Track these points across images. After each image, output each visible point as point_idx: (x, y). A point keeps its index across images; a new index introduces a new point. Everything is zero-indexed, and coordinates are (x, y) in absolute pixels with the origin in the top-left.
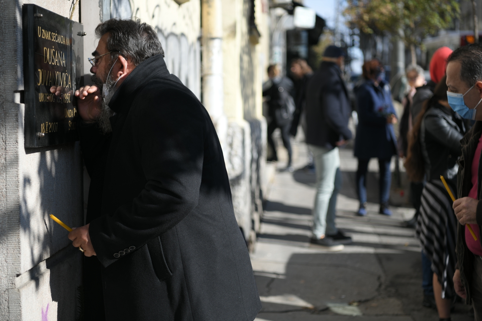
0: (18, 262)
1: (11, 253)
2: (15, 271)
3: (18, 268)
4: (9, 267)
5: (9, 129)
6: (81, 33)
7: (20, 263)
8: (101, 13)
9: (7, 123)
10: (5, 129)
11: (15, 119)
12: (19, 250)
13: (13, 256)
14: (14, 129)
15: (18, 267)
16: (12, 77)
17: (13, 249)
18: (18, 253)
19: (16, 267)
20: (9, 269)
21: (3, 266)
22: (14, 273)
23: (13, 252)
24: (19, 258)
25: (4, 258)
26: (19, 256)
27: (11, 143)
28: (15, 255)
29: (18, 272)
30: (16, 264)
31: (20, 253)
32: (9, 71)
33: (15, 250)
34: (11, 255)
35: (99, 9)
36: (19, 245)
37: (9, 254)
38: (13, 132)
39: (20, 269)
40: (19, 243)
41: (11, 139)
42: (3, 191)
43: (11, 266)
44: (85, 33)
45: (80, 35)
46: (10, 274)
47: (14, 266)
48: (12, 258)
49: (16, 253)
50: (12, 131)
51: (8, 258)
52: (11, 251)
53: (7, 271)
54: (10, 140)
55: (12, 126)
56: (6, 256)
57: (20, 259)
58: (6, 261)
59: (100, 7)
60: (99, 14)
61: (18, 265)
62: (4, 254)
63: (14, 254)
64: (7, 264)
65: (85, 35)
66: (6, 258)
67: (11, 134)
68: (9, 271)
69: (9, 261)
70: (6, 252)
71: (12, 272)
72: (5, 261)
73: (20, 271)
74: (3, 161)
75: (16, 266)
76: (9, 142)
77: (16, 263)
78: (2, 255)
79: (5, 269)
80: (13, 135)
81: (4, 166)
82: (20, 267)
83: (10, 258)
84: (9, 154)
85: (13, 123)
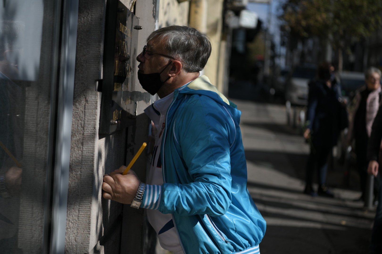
0: (87, 242)
1: (81, 233)
2: (83, 250)
3: (87, 248)
4: (78, 246)
5: (88, 116)
6: (138, 27)
7: (89, 243)
8: (155, 9)
9: (87, 110)
10: (84, 115)
11: (95, 106)
12: (89, 230)
13: (83, 236)
14: (93, 116)
15: (87, 246)
16: (95, 66)
17: (83, 229)
18: (88, 233)
19: (85, 247)
20: (77, 248)
21: (72, 244)
22: (83, 252)
23: (83, 232)
24: (89, 238)
25: (73, 237)
26: (88, 236)
27: (89, 129)
28: (85, 235)
29: (86, 251)
30: (85, 244)
31: (90, 234)
32: (92, 60)
33: (85, 230)
34: (80, 235)
35: (153, 6)
36: (89, 226)
37: (79, 234)
38: (92, 118)
39: (89, 249)
40: (90, 224)
41: (90, 125)
42: (78, 174)
43: (80, 245)
44: (141, 27)
45: (136, 29)
46: (78, 253)
47: (82, 246)
48: (81, 238)
49: (86, 233)
50: (90, 117)
51: (78, 238)
52: (81, 231)
53: (76, 250)
54: (88, 126)
55: (91, 113)
56: (76, 235)
57: (89, 240)
58: (76, 241)
59: (154, 4)
60: (152, 10)
61: (87, 244)
62: (74, 233)
63: (83, 234)
64: (76, 243)
65: (141, 29)
66: (76, 238)
67: (89, 120)
68: (78, 250)
69: (78, 241)
70: (76, 232)
71: (81, 251)
72: (74, 240)
73: (88, 250)
74: (80, 145)
75: (85, 245)
76: (87, 128)
77: (85, 242)
78: (72, 235)
79: (74, 247)
80: (92, 121)
81: (81, 150)
82: (89, 247)
83: (80, 238)
84: (86, 139)
85: (93, 110)
